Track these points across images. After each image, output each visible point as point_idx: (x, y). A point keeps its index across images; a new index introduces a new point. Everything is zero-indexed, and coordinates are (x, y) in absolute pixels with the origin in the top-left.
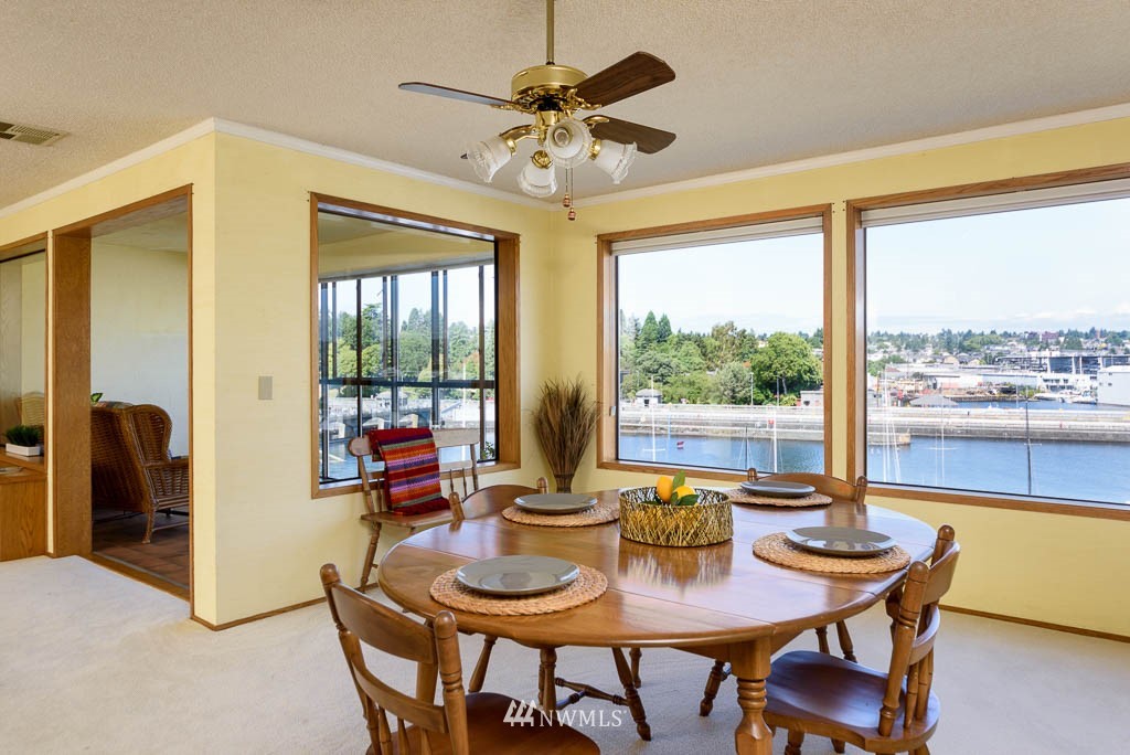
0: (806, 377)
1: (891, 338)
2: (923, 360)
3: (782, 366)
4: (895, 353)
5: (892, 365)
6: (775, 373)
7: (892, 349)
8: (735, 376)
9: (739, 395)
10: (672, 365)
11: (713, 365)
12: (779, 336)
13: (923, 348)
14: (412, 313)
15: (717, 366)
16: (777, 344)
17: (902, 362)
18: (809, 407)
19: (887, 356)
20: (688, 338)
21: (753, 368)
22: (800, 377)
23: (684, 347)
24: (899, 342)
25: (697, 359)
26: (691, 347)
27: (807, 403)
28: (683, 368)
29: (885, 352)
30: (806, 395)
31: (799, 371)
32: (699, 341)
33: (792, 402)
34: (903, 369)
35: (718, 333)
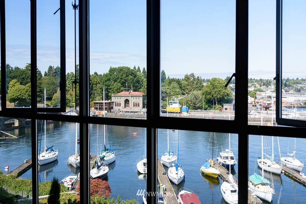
0: (226, 98)
1: (257, 81)
2: (270, 90)
3: (215, 93)
4: (259, 87)
5: (258, 93)
6: (212, 96)
7: (258, 86)
8: (195, 97)
9: (197, 106)
10: (168, 92)
11: (185, 92)
12: (214, 80)
13: (270, 85)
14: (49, 68)
15: (187, 93)
16: (213, 83)
17: (262, 91)
18: (227, 111)
19: (256, 88)
20: (173, 80)
21: (203, 94)
22: (224, 98)
23: (172, 84)
24: (260, 83)
25: (178, 90)
26: (175, 84)
27: (226, 109)
28: (172, 93)
29: (255, 87)
30: (226, 106)
31: (223, 95)
32: (178, 82)
33: (220, 109)
34: (263, 94)
35: (187, 78)
